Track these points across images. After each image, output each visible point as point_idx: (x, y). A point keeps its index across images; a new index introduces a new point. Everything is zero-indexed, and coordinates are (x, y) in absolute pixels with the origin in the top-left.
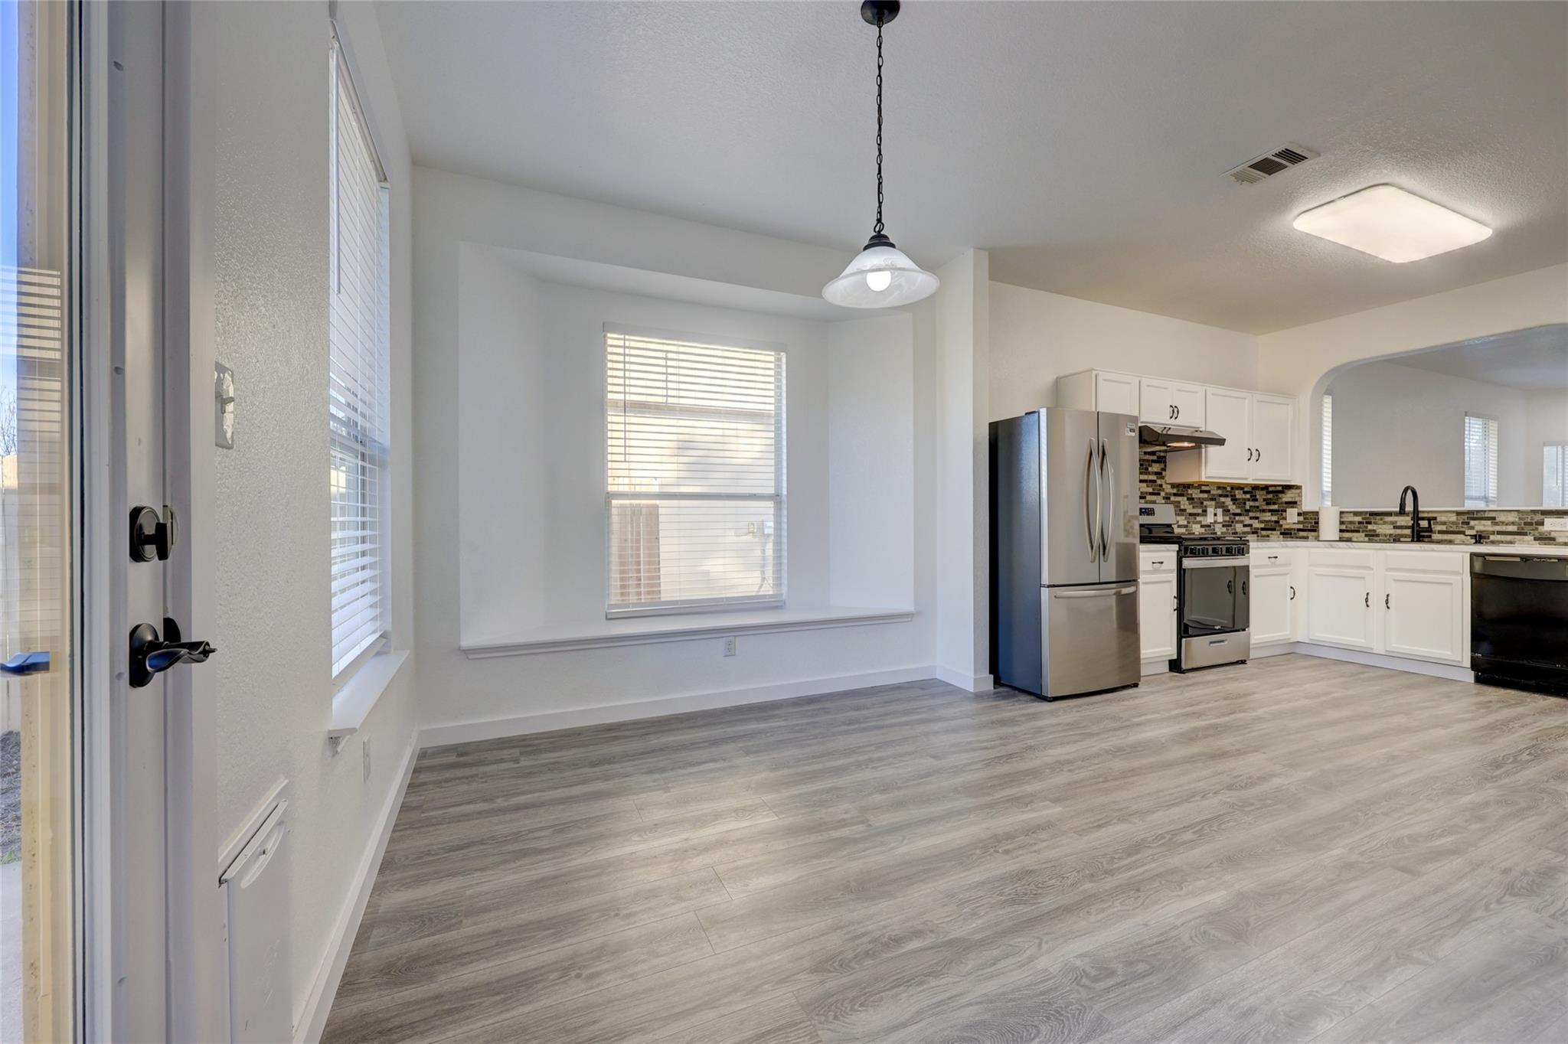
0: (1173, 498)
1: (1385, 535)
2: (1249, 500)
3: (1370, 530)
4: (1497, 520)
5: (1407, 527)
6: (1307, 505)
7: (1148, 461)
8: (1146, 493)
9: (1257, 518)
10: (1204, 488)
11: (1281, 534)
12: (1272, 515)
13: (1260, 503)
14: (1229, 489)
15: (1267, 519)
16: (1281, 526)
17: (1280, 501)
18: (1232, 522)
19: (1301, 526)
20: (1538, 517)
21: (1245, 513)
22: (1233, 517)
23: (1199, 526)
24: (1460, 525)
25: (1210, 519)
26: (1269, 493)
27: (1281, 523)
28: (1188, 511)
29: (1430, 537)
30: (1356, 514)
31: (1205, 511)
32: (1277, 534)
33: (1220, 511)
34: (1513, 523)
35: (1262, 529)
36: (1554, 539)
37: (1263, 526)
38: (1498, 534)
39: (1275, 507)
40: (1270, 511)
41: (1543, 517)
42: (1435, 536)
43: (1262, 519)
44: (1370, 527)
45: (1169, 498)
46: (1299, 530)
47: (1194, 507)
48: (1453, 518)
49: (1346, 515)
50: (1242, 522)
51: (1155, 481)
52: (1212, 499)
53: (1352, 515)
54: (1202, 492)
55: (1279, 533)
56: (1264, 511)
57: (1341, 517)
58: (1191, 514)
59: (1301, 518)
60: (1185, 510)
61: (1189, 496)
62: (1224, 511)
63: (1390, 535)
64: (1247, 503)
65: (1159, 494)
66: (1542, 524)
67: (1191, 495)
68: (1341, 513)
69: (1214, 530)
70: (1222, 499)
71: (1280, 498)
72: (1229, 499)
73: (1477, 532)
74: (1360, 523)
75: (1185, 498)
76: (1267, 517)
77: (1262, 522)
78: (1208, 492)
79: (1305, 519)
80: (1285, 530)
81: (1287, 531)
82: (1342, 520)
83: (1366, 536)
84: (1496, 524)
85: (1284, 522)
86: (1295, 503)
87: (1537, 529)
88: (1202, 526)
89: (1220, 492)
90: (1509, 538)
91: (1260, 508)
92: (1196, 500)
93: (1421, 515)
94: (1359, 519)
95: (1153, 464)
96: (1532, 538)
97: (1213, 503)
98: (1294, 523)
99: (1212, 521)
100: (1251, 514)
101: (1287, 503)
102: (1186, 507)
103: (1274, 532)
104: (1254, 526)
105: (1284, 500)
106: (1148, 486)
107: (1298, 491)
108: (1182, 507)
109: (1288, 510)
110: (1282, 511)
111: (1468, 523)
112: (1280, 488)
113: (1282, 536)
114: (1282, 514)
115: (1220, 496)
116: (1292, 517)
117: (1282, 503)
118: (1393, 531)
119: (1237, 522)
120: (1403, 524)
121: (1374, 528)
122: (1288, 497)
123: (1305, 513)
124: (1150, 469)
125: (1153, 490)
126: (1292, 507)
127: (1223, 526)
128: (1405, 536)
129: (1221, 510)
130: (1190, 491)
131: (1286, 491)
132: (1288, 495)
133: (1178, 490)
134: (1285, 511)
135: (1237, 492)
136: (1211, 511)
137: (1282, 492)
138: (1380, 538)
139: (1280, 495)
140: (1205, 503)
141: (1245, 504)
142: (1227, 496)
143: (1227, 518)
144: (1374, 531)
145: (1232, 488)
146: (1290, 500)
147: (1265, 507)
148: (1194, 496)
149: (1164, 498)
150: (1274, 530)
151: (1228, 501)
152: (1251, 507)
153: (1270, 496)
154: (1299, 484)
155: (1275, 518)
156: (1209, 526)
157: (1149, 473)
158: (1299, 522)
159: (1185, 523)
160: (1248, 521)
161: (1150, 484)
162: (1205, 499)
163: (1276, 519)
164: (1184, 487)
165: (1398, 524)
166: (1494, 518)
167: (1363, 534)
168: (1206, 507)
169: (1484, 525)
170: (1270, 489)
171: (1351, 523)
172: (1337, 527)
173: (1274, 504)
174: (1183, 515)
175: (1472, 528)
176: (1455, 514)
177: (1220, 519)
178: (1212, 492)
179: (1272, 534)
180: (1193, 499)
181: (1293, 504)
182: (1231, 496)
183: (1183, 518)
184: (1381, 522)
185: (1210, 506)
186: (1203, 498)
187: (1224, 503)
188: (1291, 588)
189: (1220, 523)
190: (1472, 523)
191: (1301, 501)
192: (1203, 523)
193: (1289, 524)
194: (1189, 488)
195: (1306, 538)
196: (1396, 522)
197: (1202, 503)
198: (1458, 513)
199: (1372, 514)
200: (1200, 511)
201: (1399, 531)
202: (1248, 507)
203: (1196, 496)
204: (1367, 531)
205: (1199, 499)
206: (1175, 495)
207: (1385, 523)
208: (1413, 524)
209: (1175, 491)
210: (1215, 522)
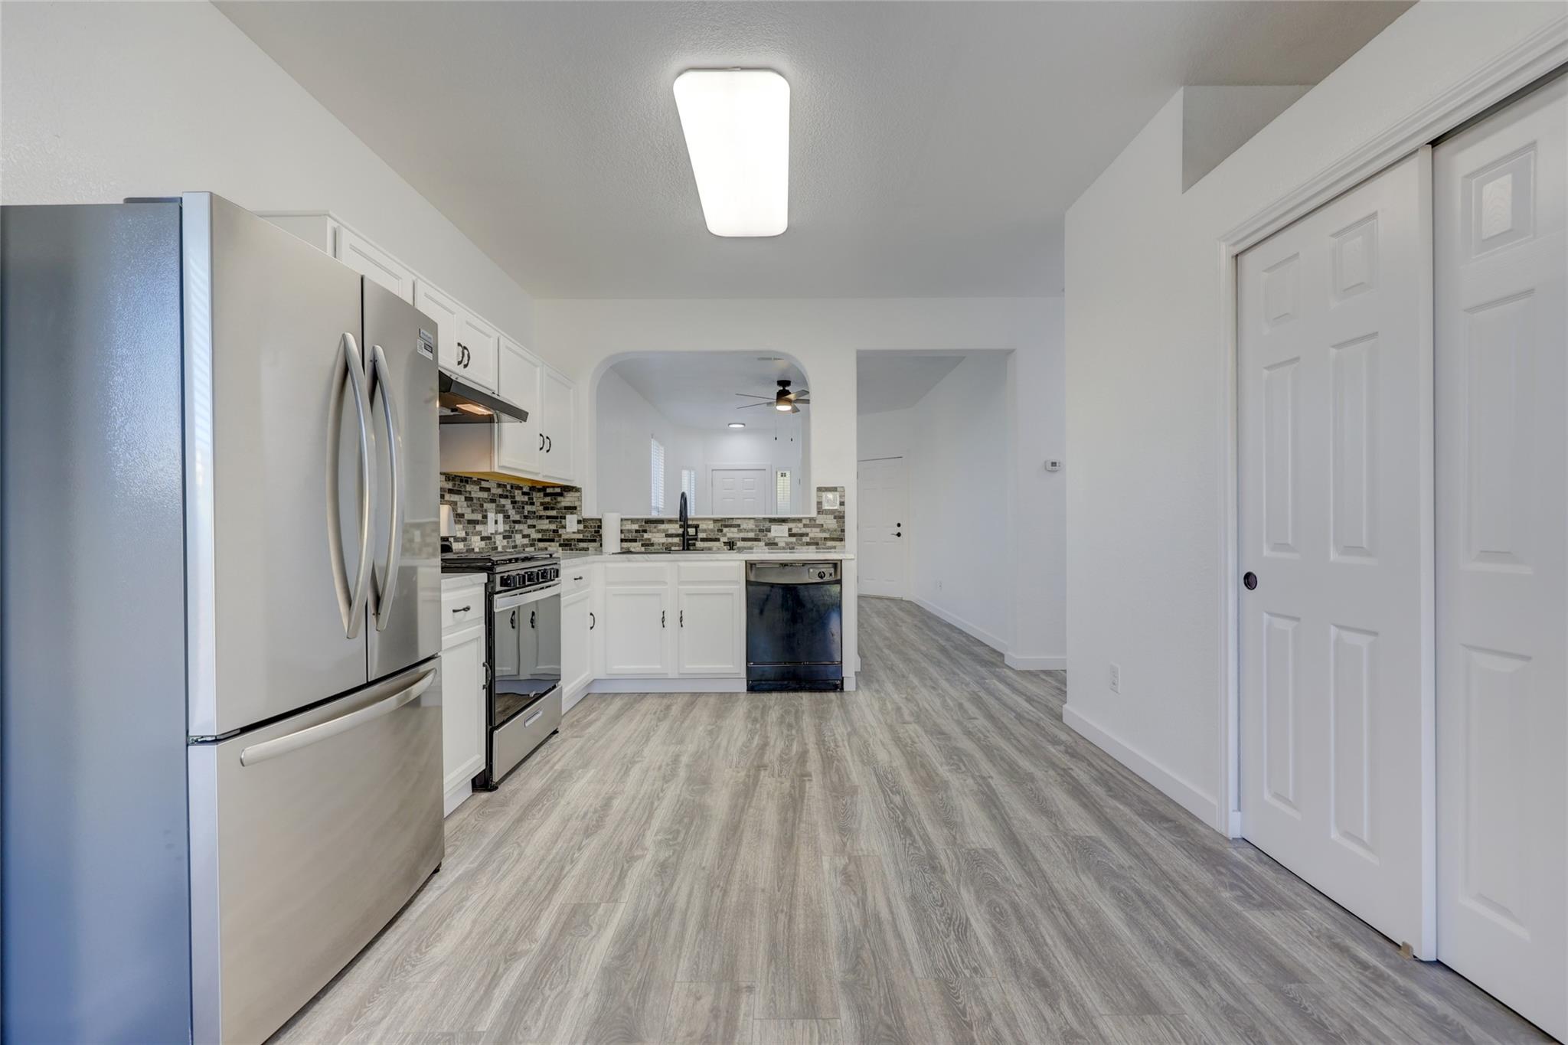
0: (448, 497)
1: (659, 544)
2: (527, 504)
3: (646, 539)
4: (742, 527)
5: (677, 535)
6: (589, 511)
9: (534, 526)
10: (483, 484)
11: (560, 545)
12: (550, 522)
13: (537, 508)
14: (509, 487)
15: (545, 527)
16: (560, 536)
17: (559, 506)
18: (512, 532)
19: (581, 536)
20: (767, 524)
21: (524, 520)
22: (512, 524)
23: (479, 538)
24: (716, 532)
25: (490, 528)
26: (546, 495)
27: (560, 532)
28: (467, 517)
29: (694, 545)
30: (633, 521)
31: (485, 517)
32: (555, 547)
33: (500, 517)
34: (752, 530)
35: (540, 540)
36: (776, 544)
37: (540, 536)
38: (742, 541)
39: (553, 513)
40: (548, 517)
41: (770, 524)
42: (699, 544)
43: (538, 527)
44: (646, 536)
45: (443, 497)
46: (580, 540)
47: (473, 511)
48: (711, 525)
49: (625, 522)
50: (521, 531)
52: (493, 501)
53: (629, 522)
54: (481, 488)
55: (558, 544)
56: (541, 517)
57: (621, 526)
58: (470, 522)
59: (581, 527)
60: (462, 515)
61: (468, 495)
62: (504, 516)
63: (663, 544)
64: (526, 507)
66: (769, 530)
67: (470, 492)
68: (622, 520)
69: (495, 543)
70: (503, 501)
71: (559, 502)
72: (509, 501)
73: (728, 539)
74: (637, 531)
75: (463, 498)
76: (545, 525)
77: (539, 531)
78: (487, 489)
79: (585, 527)
80: (564, 540)
81: (566, 542)
82: (624, 528)
83: (642, 545)
84: (740, 531)
85: (564, 530)
86: (575, 508)
87: (766, 535)
88: (483, 539)
89: (500, 491)
90: (749, 544)
91: (537, 514)
92: (475, 501)
93: (690, 523)
94: (636, 527)
96: (764, 543)
97: (494, 505)
98: (574, 533)
99: (493, 531)
100: (530, 522)
101: (566, 508)
102: (464, 510)
103: (552, 544)
104: (532, 537)
105: (563, 504)
107: (577, 494)
108: (458, 510)
109: (567, 516)
110: (561, 517)
111: (721, 531)
112: (558, 490)
113: (561, 548)
114: (561, 522)
115: (501, 496)
116: (571, 525)
117: (561, 508)
118: (664, 540)
119: (517, 532)
120: (674, 532)
121: (649, 537)
122: (567, 500)
123: (585, 520)
126: (572, 513)
127: (504, 537)
128: (675, 545)
129: (501, 515)
130: (469, 488)
131: (565, 494)
132: (567, 499)
133: (454, 485)
134: (565, 518)
135: (516, 492)
136: (491, 516)
137: (561, 495)
138: (655, 547)
139: (559, 499)
140: (485, 505)
141: (523, 508)
142: (506, 497)
143: (507, 528)
144: (649, 540)
145: (512, 487)
146: (569, 504)
147: (542, 513)
148: (472, 496)
150: (552, 540)
151: (507, 503)
152: (529, 512)
153: (548, 499)
154: (578, 486)
155: (553, 527)
156: (489, 538)
158: (579, 532)
159: (463, 534)
160: (527, 531)
162: (485, 500)
163: (555, 528)
164: (462, 481)
165: (669, 532)
166: (739, 526)
167: (640, 544)
168: (486, 511)
169: (733, 532)
170: (549, 490)
171: (629, 531)
172: (618, 536)
173: (553, 509)
174: (460, 523)
175: (725, 535)
176: (712, 522)
177: (501, 527)
178: (492, 490)
179: (550, 546)
180: (472, 499)
181: (572, 509)
182: (511, 497)
183: (461, 526)
184: (655, 530)
185: (491, 510)
186: (482, 499)
187: (504, 506)
188: (591, 614)
189: (500, 534)
190: (725, 530)
191: (581, 506)
192: (483, 535)
193: (567, 533)
194: (467, 482)
195: (586, 549)
196: (667, 530)
197: (482, 506)
198: (716, 521)
199: (648, 521)
200: (479, 517)
201: (670, 540)
202: (526, 513)
203: (476, 496)
204: (642, 540)
205: (478, 498)
206: (451, 491)
207: (659, 531)
208: (684, 532)
209: (451, 485)
210: (496, 533)
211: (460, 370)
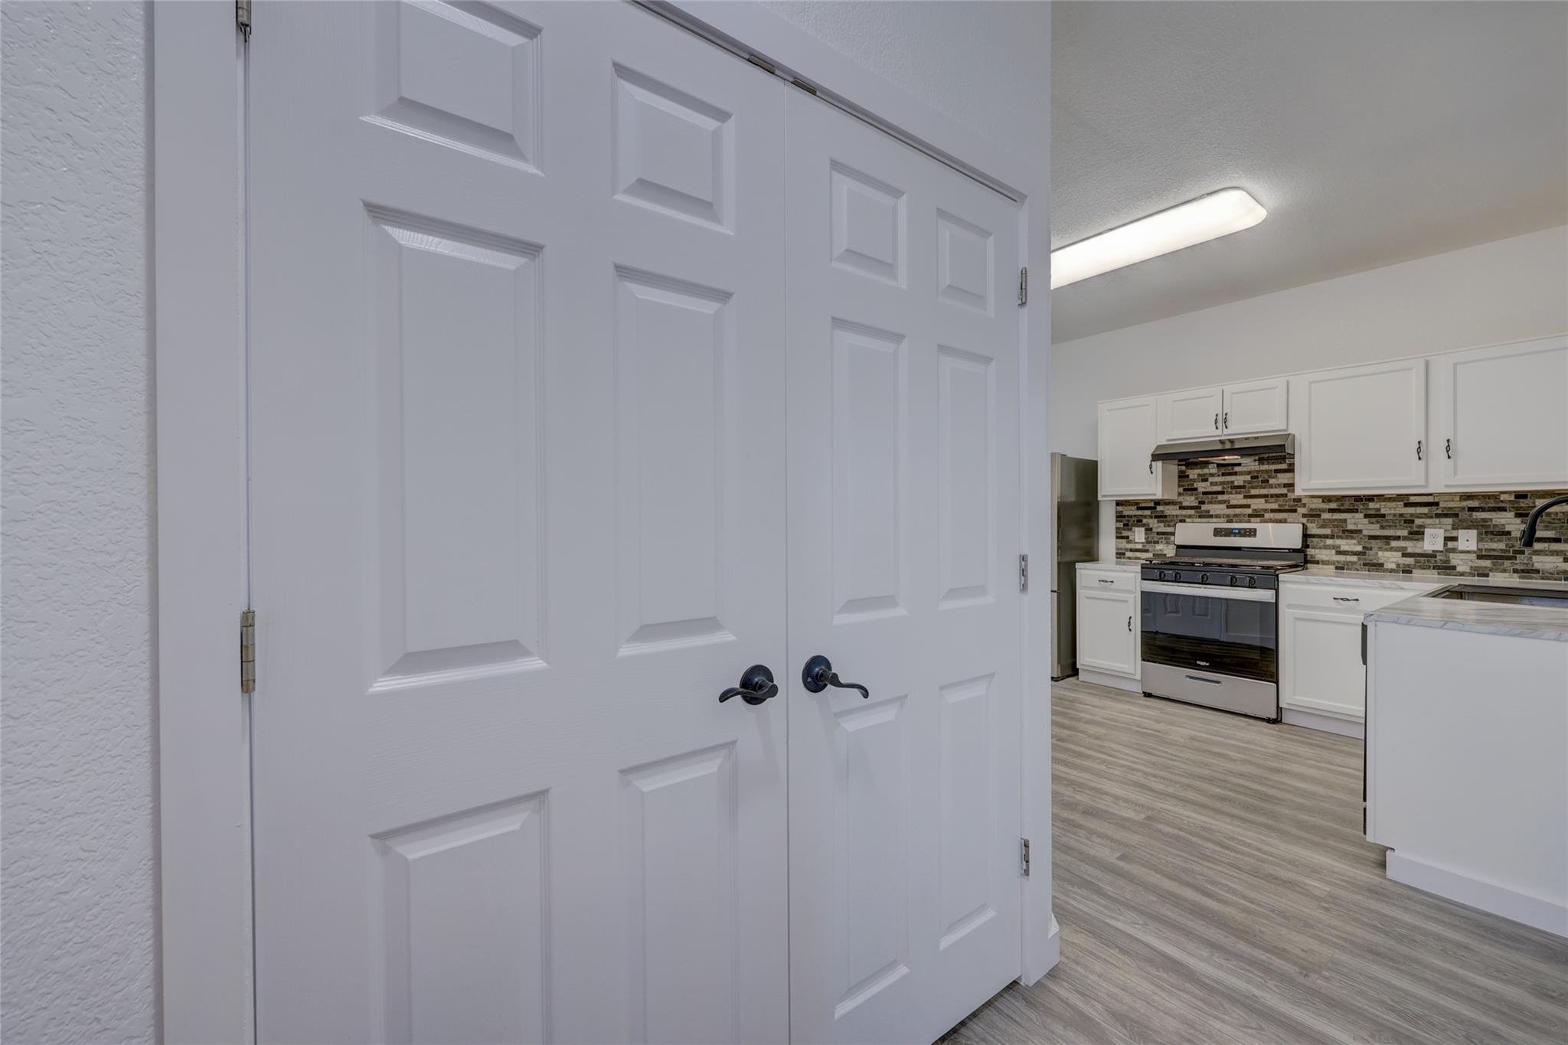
0: (1326, 516)
7: (1267, 471)
8: (1266, 510)
10: (1413, 499)
23: (1400, 554)
28: (1365, 532)
31: (1415, 533)
45: (1319, 516)
47: (1382, 528)
51: (1286, 495)
54: (1406, 505)
58: (1376, 538)
60: (1359, 531)
61: (1372, 512)
65: (1295, 511)
67: (1377, 510)
69: (1448, 561)
70: (1484, 515)
75: (1361, 515)
78: (1437, 504)
88: (1405, 555)
95: (1279, 475)
97: (1450, 521)
99: (1441, 548)
102: (1360, 527)
106: (1266, 502)
108: (1350, 527)
119: (1538, 553)
124: (1272, 481)
125: (1279, 506)
127: (1480, 557)
129: (1473, 533)
130: (1370, 505)
133: (1343, 505)
140: (1418, 522)
142: (1504, 509)
148: (1382, 512)
149: (1304, 516)
157: (1271, 487)
159: (1359, 548)
161: (1273, 500)
162: (1419, 516)
164: (1356, 500)
168: (1423, 526)
174: (1352, 538)
178: (1442, 505)
180: (1383, 516)
182: (1517, 509)
185: (1433, 526)
186: (1412, 515)
187: (1484, 520)
192: (1410, 550)
197: (1412, 522)
200: (1404, 533)
203: (1393, 512)
205: (1401, 515)
206: (1331, 511)
209: (1333, 505)
211: (1226, 431)
